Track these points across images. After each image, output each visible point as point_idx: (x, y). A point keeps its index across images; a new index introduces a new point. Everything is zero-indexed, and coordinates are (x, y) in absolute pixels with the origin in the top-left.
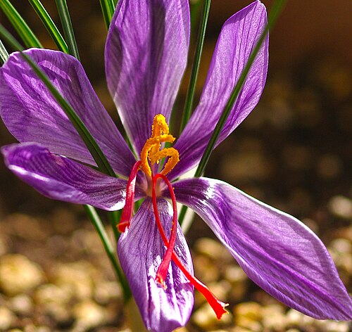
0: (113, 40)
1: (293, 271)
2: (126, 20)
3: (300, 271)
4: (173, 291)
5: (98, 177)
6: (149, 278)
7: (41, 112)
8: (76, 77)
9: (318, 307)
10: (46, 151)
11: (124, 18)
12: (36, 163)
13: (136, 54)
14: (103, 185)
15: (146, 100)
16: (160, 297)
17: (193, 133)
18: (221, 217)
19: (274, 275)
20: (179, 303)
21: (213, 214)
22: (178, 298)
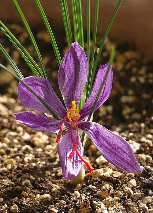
0: (61, 72)
1: (120, 155)
2: (66, 65)
3: (122, 155)
4: (75, 163)
5: (53, 120)
6: (67, 158)
7: (35, 97)
8: (47, 85)
9: (127, 168)
10: (32, 114)
11: (65, 65)
12: (29, 117)
13: (70, 77)
14: (54, 123)
15: (73, 93)
16: (70, 165)
17: (88, 105)
18: (95, 136)
19: (113, 156)
20: (76, 168)
21: (92, 135)
22: (76, 165)
